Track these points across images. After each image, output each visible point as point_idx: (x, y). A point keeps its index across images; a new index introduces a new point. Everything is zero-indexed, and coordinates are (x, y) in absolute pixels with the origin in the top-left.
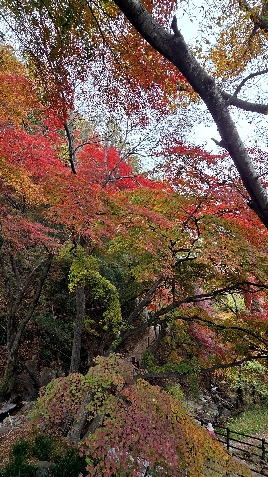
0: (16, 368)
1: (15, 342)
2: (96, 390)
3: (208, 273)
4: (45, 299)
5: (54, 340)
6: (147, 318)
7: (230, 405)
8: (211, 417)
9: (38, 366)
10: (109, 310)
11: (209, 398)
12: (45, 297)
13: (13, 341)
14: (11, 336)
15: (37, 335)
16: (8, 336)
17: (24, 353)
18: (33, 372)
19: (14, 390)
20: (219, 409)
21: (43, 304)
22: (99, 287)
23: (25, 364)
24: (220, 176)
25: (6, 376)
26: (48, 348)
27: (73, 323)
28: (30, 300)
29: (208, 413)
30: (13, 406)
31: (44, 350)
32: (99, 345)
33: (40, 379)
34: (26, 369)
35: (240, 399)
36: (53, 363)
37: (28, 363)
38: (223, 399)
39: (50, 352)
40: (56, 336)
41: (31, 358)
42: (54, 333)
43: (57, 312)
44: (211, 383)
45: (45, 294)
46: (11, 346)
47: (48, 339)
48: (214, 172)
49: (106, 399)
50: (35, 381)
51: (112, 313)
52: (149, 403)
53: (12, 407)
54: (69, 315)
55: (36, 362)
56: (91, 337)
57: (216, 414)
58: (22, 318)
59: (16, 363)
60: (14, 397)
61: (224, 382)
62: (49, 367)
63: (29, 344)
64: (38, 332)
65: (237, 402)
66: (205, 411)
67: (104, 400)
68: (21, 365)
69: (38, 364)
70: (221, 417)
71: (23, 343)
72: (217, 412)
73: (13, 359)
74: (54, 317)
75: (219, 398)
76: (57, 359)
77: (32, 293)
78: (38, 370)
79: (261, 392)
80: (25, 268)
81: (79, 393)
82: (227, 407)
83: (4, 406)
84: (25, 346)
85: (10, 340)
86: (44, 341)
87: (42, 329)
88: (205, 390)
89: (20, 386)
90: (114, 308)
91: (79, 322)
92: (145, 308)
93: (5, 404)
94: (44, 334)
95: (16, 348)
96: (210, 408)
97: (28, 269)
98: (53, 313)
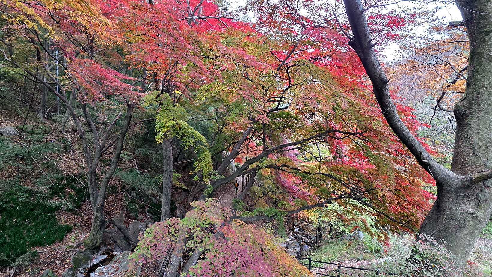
0: (103, 223)
1: (99, 198)
2: (195, 230)
3: (296, 124)
4: (127, 154)
5: (141, 194)
6: (234, 170)
7: (310, 241)
8: (294, 253)
9: (126, 220)
10: (199, 160)
11: (292, 237)
12: (126, 153)
13: (97, 196)
14: (94, 192)
15: (122, 191)
16: (90, 192)
17: (109, 208)
18: (121, 225)
19: (104, 243)
20: (300, 245)
21: (124, 160)
22: (189, 138)
23: (112, 219)
24: (316, 18)
25: (93, 231)
26: (135, 202)
27: (159, 178)
28: (110, 156)
29: (291, 250)
30: (105, 257)
31: (131, 204)
32: (187, 197)
33: (129, 231)
34: (114, 223)
35: (319, 236)
36: (141, 216)
37: (114, 218)
38: (304, 238)
39: (137, 206)
40: (142, 190)
41: (118, 213)
42: (140, 188)
43: (141, 167)
44: (294, 225)
45: (127, 150)
46: (95, 202)
47: (133, 193)
48: (310, 12)
49: (205, 237)
50: (124, 234)
51: (203, 163)
52: (246, 237)
53: (103, 259)
54: (154, 170)
55: (123, 217)
56: (179, 190)
57: (298, 250)
58: (103, 174)
59: (103, 217)
60: (104, 249)
61: (305, 223)
62: (137, 220)
63: (114, 199)
64: (122, 188)
65: (317, 238)
66: (288, 248)
67: (204, 237)
68: (108, 220)
69: (125, 218)
70: (302, 251)
71: (107, 199)
72: (299, 248)
73: (99, 214)
74: (139, 172)
75: (301, 237)
76: (145, 212)
77: (112, 149)
78: (127, 223)
79: (338, 229)
80: (100, 123)
81: (178, 234)
82: (307, 244)
83: (94, 258)
84: (110, 202)
85: (93, 196)
86: (130, 196)
87: (127, 185)
88: (289, 231)
89: (109, 239)
90: (204, 158)
91: (167, 174)
92: (232, 161)
93: (95, 256)
94: (129, 189)
95: (101, 203)
96: (293, 245)
97: (104, 123)
98: (137, 168)
